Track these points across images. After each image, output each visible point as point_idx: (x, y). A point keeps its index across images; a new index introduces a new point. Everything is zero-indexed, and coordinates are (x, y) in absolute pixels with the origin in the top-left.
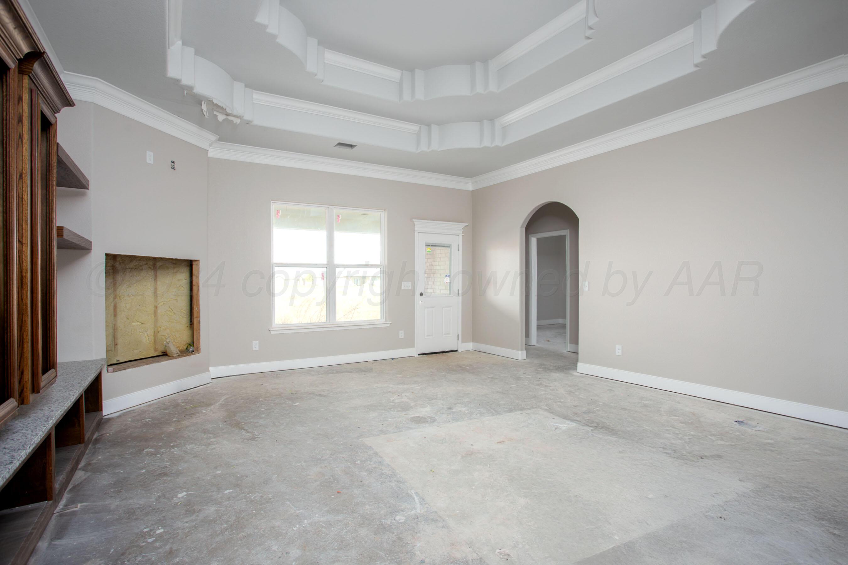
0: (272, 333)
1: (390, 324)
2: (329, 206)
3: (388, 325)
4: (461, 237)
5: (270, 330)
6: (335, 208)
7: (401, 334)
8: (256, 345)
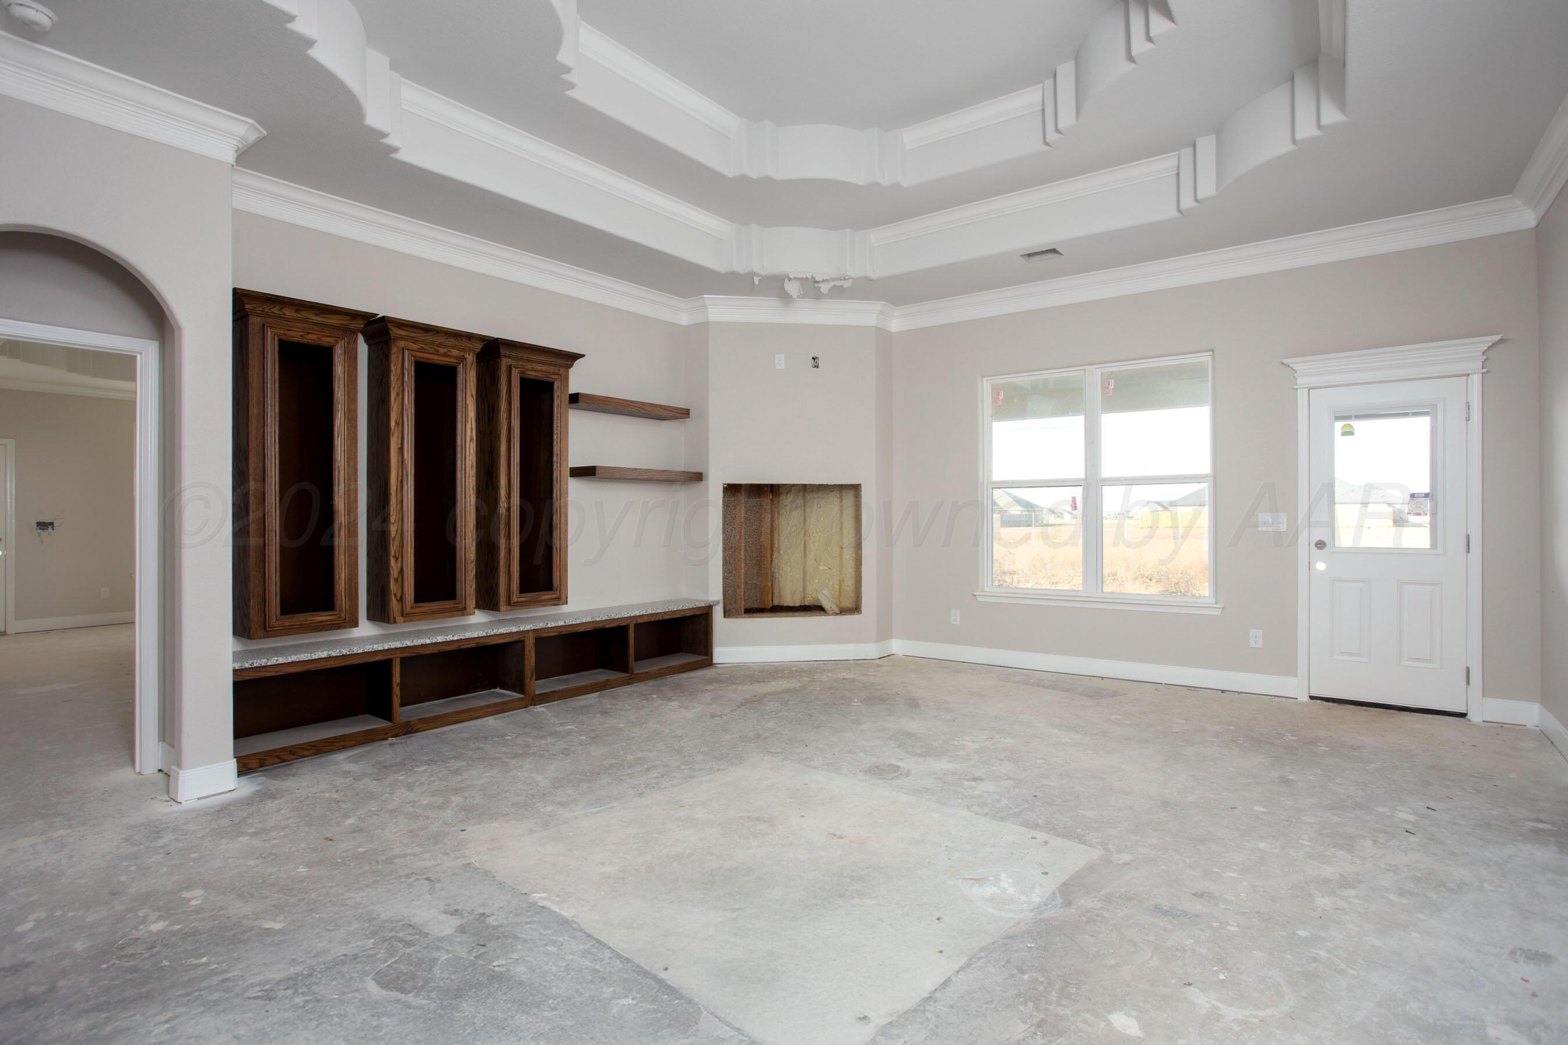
0: (980, 599)
1: (1221, 610)
2: (1085, 367)
3: (1218, 613)
4: (1476, 380)
5: (975, 595)
6: (1096, 368)
7: (1256, 638)
8: (956, 617)
